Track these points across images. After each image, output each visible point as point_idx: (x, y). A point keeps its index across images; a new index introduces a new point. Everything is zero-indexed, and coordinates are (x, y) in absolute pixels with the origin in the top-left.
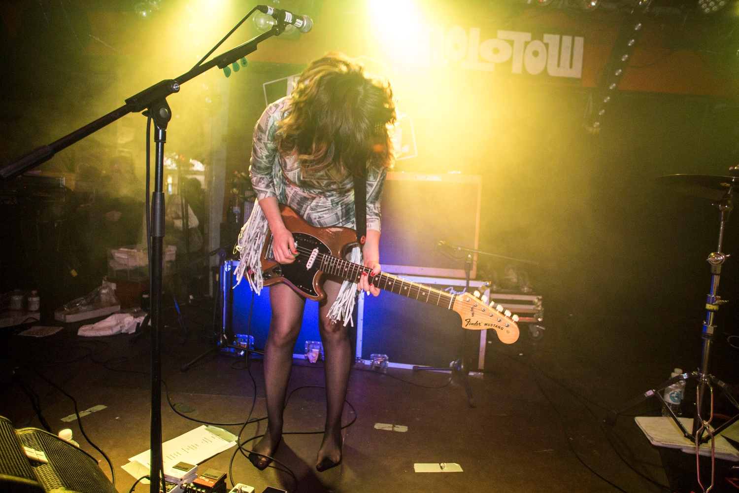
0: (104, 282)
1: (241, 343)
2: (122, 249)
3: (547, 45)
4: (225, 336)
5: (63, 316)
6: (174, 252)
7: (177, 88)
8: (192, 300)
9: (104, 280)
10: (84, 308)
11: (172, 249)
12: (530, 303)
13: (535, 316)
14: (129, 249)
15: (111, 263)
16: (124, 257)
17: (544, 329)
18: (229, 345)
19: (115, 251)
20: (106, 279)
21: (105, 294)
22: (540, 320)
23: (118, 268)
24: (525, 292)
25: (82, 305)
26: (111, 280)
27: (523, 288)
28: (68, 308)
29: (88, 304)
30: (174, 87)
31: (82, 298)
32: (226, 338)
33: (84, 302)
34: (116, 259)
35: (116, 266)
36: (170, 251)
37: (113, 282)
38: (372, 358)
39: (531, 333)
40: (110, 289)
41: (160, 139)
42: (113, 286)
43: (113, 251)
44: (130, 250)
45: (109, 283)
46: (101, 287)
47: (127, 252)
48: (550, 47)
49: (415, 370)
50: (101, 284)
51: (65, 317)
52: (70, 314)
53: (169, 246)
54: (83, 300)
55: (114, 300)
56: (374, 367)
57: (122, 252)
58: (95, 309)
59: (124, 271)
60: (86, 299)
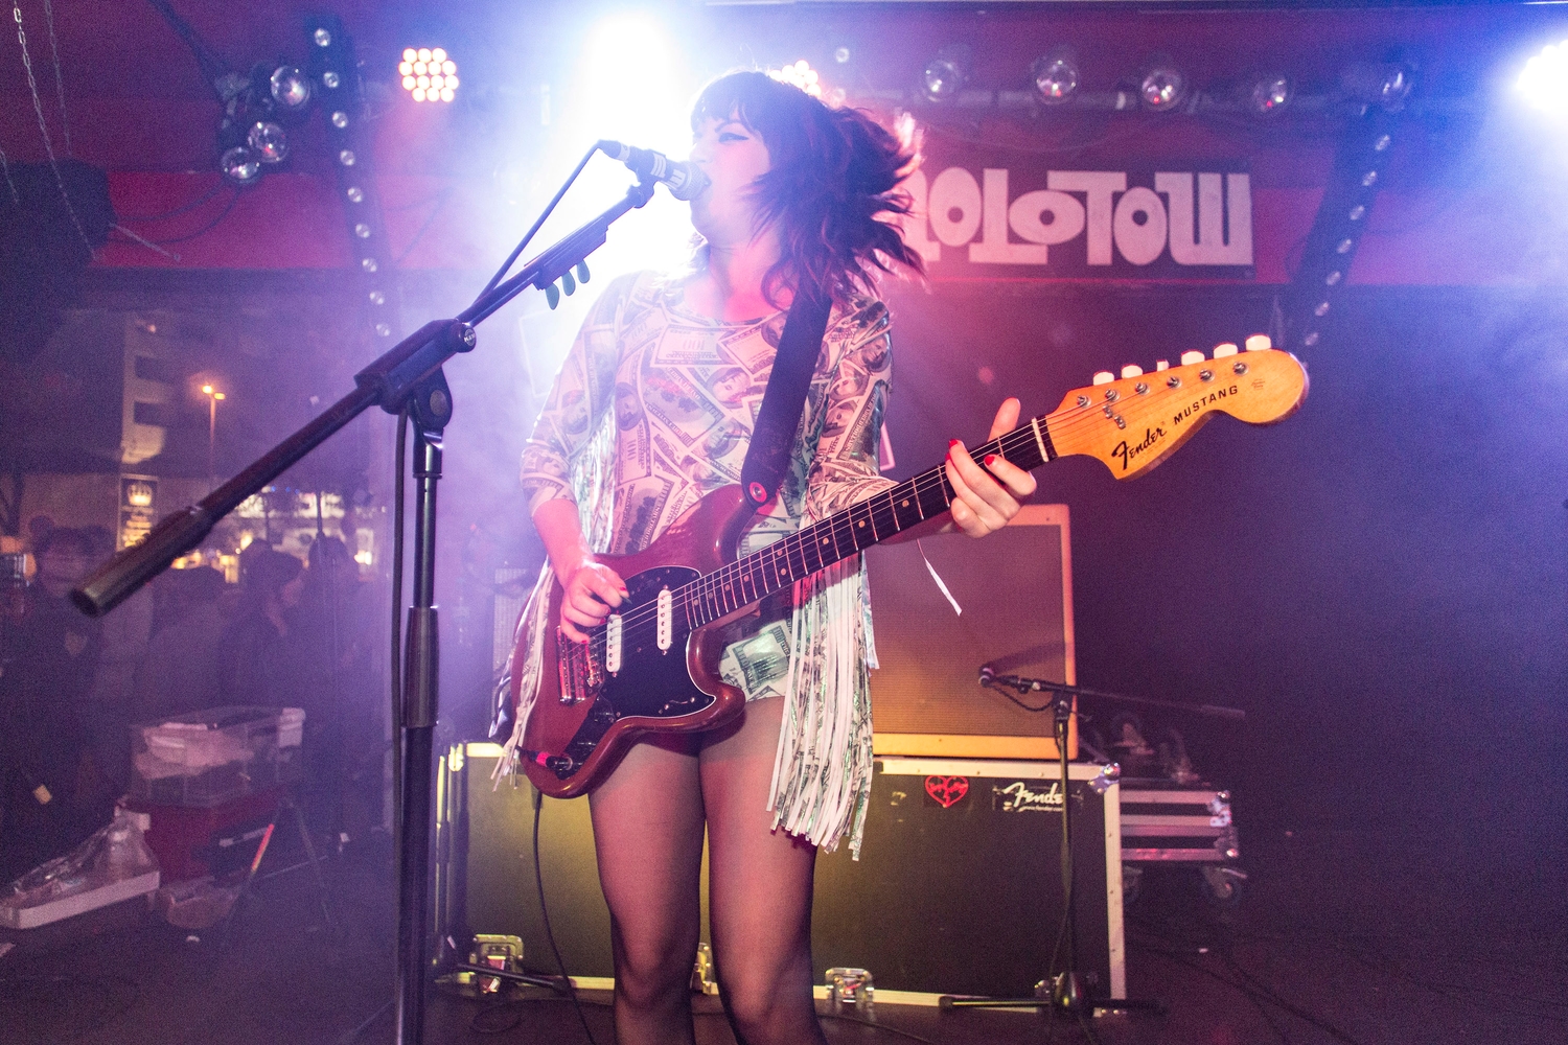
0: (117, 813)
1: (490, 957)
2: (169, 726)
3: (1164, 197)
4: (450, 939)
5: (11, 911)
6: (300, 724)
7: (471, 341)
8: (346, 845)
9: (121, 807)
10: (66, 886)
11: (293, 718)
12: (1202, 810)
13: (1216, 844)
14: (186, 723)
15: (141, 764)
16: (176, 745)
17: (1243, 876)
18: (460, 965)
19: (154, 730)
20: (124, 805)
21: (120, 844)
22: (1230, 853)
23: (157, 775)
24: (1181, 781)
25: (62, 878)
26: (137, 807)
27: (1175, 771)
28: (26, 887)
29: (76, 873)
30: (466, 339)
31: (61, 860)
32: (453, 945)
33: (65, 869)
34: (154, 751)
35: (153, 769)
36: (290, 722)
37: (143, 812)
38: (828, 978)
39: (1211, 890)
40: (135, 831)
41: (427, 469)
42: (143, 822)
43: (146, 732)
44: (189, 727)
45: (131, 815)
46: (112, 825)
47: (181, 734)
48: (1172, 201)
49: (945, 1010)
50: (110, 818)
51: (17, 916)
52: (29, 904)
53: (286, 710)
54: (62, 863)
55: (143, 858)
56: (839, 1006)
57: (170, 734)
58: (92, 887)
59: (175, 782)
60: (71, 860)
